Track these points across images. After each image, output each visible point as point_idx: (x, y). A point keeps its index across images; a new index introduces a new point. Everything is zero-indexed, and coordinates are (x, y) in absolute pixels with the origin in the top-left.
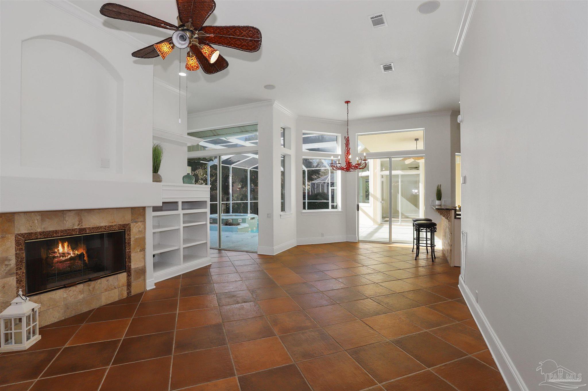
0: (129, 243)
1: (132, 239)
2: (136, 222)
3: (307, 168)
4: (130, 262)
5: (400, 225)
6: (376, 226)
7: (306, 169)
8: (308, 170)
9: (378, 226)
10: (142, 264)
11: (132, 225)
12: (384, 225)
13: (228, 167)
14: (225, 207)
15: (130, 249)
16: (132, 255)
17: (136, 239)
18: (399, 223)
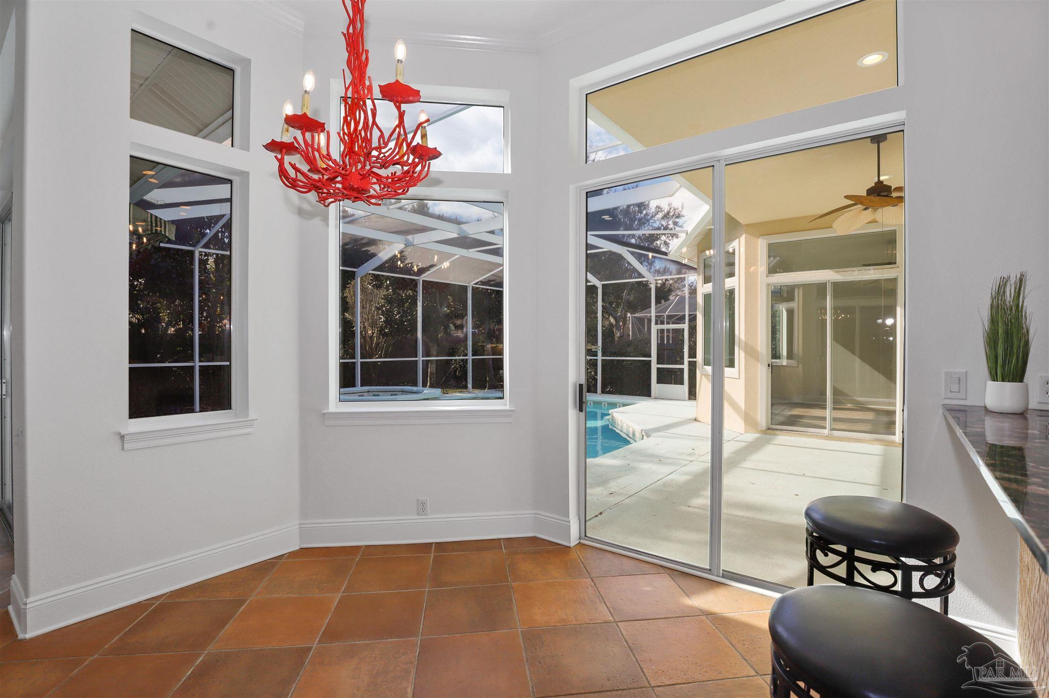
3: (600, 280)
5: (828, 438)
6: (752, 436)
7: (599, 284)
8: (603, 285)
9: (757, 435)
12: (778, 432)
13: (414, 280)
14: (434, 369)
18: (826, 432)
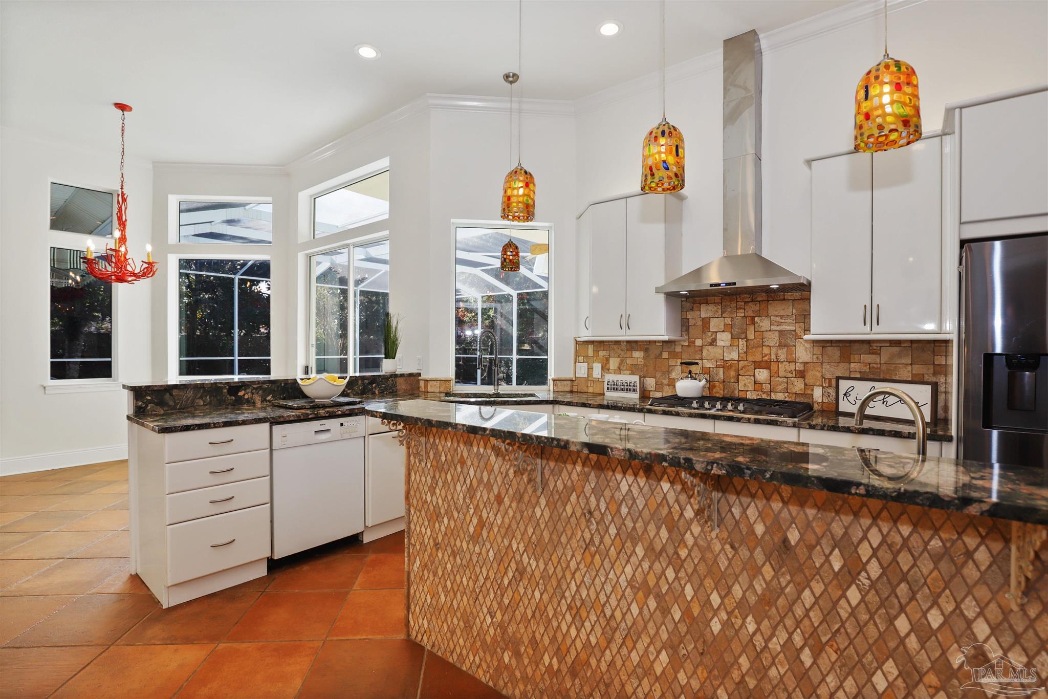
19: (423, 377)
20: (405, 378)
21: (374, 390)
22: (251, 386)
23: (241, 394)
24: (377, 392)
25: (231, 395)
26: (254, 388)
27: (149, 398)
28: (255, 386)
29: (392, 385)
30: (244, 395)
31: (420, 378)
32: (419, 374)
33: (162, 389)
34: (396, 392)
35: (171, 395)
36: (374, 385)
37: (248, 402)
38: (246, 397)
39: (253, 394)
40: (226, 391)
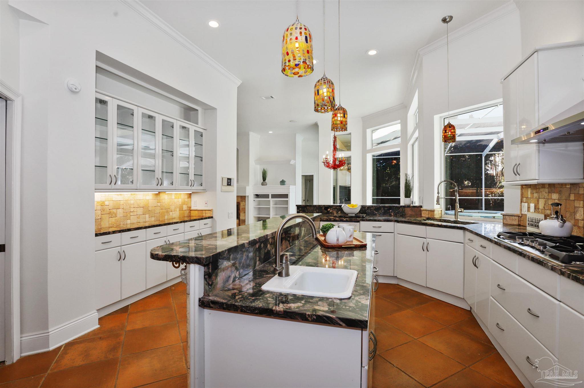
0: (240, 209)
1: (241, 208)
2: (243, 202)
4: (240, 216)
10: (244, 218)
11: (241, 202)
15: (240, 211)
16: (241, 214)
17: (242, 208)
19: (424, 208)
20: (411, 208)
21: (391, 213)
22: (332, 207)
23: (329, 210)
24: (392, 214)
25: (325, 210)
26: (333, 208)
27: (300, 209)
28: (334, 207)
29: (402, 211)
30: (330, 210)
31: (422, 209)
32: (421, 207)
33: (304, 206)
34: (405, 215)
35: (307, 208)
36: (391, 211)
37: (331, 213)
38: (331, 211)
39: (333, 210)
40: (323, 208)
